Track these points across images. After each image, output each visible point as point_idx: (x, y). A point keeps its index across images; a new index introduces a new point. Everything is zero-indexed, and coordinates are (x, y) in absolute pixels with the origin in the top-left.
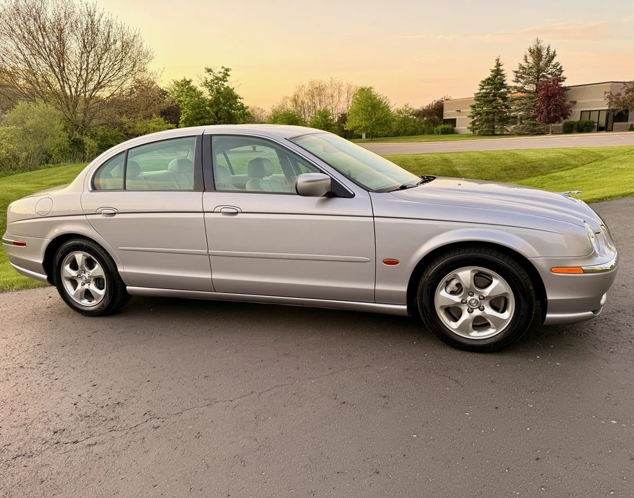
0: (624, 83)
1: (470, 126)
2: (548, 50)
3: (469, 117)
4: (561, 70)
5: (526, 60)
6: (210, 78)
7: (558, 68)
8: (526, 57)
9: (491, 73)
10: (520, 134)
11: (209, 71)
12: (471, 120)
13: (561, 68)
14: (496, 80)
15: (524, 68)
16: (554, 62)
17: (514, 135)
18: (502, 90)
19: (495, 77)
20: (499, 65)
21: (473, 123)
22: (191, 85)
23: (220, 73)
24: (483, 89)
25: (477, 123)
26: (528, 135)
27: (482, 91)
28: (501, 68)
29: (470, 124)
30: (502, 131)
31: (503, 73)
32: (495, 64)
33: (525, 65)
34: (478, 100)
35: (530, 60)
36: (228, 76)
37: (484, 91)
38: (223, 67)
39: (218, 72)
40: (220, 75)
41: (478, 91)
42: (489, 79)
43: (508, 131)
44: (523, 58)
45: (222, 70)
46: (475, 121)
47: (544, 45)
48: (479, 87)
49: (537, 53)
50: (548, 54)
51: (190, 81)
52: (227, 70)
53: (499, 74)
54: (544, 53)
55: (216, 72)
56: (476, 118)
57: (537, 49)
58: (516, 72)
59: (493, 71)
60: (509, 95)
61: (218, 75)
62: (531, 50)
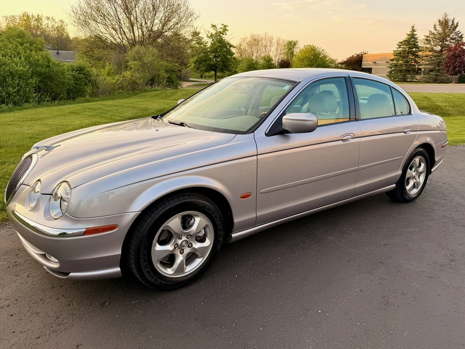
1: (388, 74)
2: (453, 22)
3: (388, 67)
4: (461, 37)
5: (435, 28)
6: (214, 32)
7: (460, 35)
8: (435, 26)
9: (407, 36)
10: (427, 82)
11: (214, 26)
12: (389, 70)
13: (462, 35)
14: (411, 42)
15: (433, 34)
16: (457, 30)
17: (421, 82)
18: (414, 49)
19: (410, 39)
20: (413, 31)
21: (390, 72)
22: (200, 36)
23: (221, 28)
24: (400, 48)
25: (393, 72)
26: (433, 82)
27: (399, 49)
28: (415, 33)
29: (388, 72)
30: (412, 79)
31: (416, 36)
32: (411, 30)
33: (433, 31)
34: (396, 55)
35: (439, 28)
36: (228, 31)
37: (401, 49)
38: (223, 24)
39: (219, 27)
40: (221, 30)
41: (396, 49)
42: (406, 41)
43: (417, 79)
44: (433, 26)
45: (222, 27)
46: (392, 71)
47: (450, 18)
48: (397, 47)
49: (444, 24)
50: (452, 24)
51: (199, 33)
52: (225, 26)
53: (413, 38)
54: (450, 23)
55: (218, 27)
56: (393, 68)
57: (445, 20)
58: (427, 37)
59: (408, 35)
60: (420, 53)
61: (220, 30)
62: (440, 21)
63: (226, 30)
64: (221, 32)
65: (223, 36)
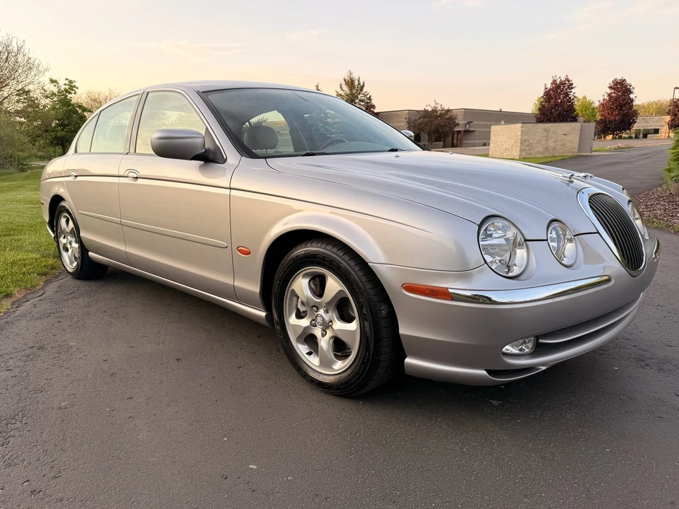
0: (417, 111)
2: (359, 81)
4: (370, 99)
5: (341, 88)
6: (55, 90)
7: (368, 96)
8: (341, 85)
13: (370, 97)
15: (341, 95)
16: (365, 90)
22: (31, 95)
23: (65, 84)
33: (341, 92)
35: (346, 88)
36: (77, 88)
38: (67, 79)
39: (63, 83)
40: (67, 87)
44: (339, 86)
45: (67, 82)
47: (355, 76)
49: (350, 83)
50: (359, 84)
52: (71, 82)
54: (356, 83)
55: (61, 83)
57: (350, 78)
61: (65, 87)
62: (345, 80)
63: (75, 86)
64: (66, 91)
65: (70, 95)
